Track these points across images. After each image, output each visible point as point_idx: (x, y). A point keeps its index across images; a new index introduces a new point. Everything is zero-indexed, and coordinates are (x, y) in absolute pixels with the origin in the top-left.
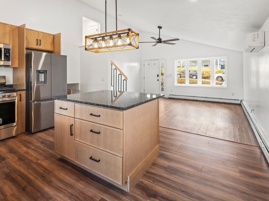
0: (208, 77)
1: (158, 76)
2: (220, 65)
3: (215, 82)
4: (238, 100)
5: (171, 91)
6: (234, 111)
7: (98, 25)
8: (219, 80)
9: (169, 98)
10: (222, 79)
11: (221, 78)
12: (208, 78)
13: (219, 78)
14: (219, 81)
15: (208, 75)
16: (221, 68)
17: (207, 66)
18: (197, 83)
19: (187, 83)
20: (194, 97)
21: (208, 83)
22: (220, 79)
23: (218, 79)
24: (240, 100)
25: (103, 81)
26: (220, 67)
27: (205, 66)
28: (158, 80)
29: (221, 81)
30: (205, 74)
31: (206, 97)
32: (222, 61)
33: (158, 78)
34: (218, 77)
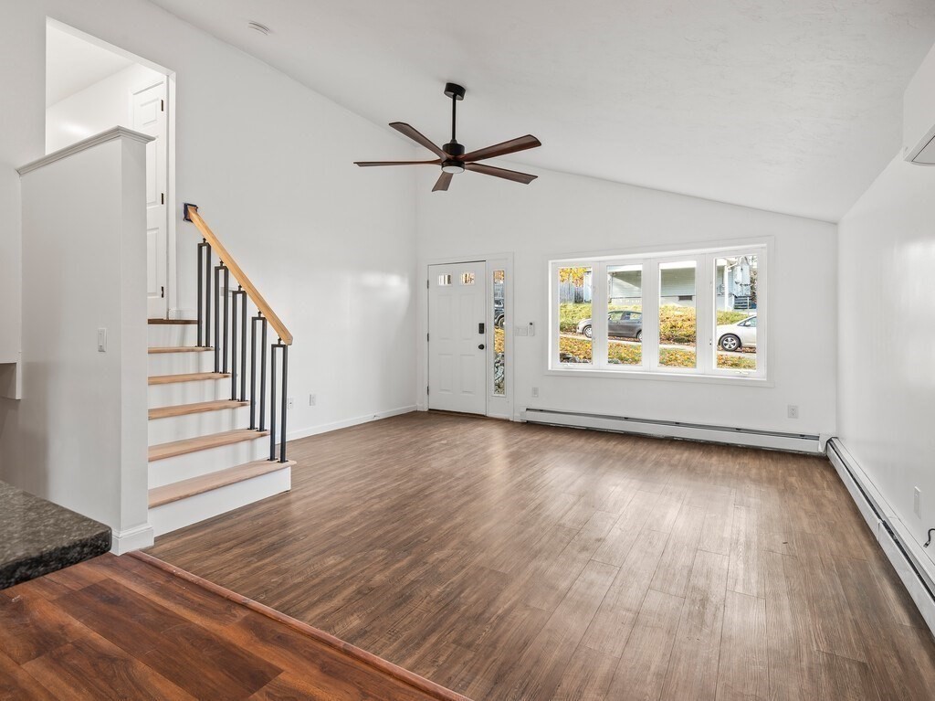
0: (689, 336)
1: (482, 328)
2: (731, 294)
3: (716, 352)
4: (817, 438)
5: (535, 391)
6: (807, 501)
7: (165, 82)
8: (727, 347)
9: (523, 423)
10: (740, 345)
11: (735, 341)
12: (688, 339)
13: (729, 339)
14: (727, 350)
15: (691, 331)
16: (736, 308)
17: (689, 298)
18: (636, 361)
19: (600, 363)
20: (626, 418)
21: (689, 361)
22: (731, 343)
23: (725, 342)
24: (824, 439)
25: (101, 350)
26: (730, 301)
27: (682, 298)
28: (482, 347)
29: (734, 350)
30: (679, 325)
31: (677, 424)
32: (736, 283)
33: (481, 339)
34: (725, 337)
